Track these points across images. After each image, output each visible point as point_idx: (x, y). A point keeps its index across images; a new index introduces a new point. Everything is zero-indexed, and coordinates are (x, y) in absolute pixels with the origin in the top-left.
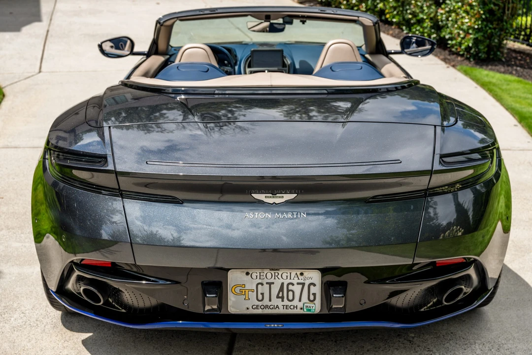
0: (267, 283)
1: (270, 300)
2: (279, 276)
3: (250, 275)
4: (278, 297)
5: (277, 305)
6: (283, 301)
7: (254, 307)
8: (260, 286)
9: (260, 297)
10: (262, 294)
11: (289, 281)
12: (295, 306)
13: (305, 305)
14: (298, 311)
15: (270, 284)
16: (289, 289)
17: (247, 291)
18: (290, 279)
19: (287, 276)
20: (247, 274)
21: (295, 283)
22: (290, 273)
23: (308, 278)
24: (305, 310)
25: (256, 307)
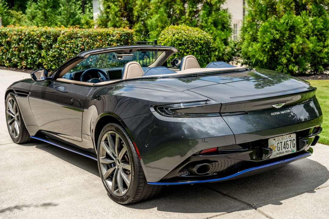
0: (280, 142)
1: (282, 150)
2: (284, 139)
4: (284, 148)
5: (284, 152)
8: (278, 144)
10: (279, 148)
11: (286, 140)
12: (289, 151)
13: (292, 149)
16: (287, 143)
17: (274, 147)
20: (274, 140)
21: (289, 140)
22: (287, 136)
23: (292, 137)
24: (292, 152)
25: (277, 154)
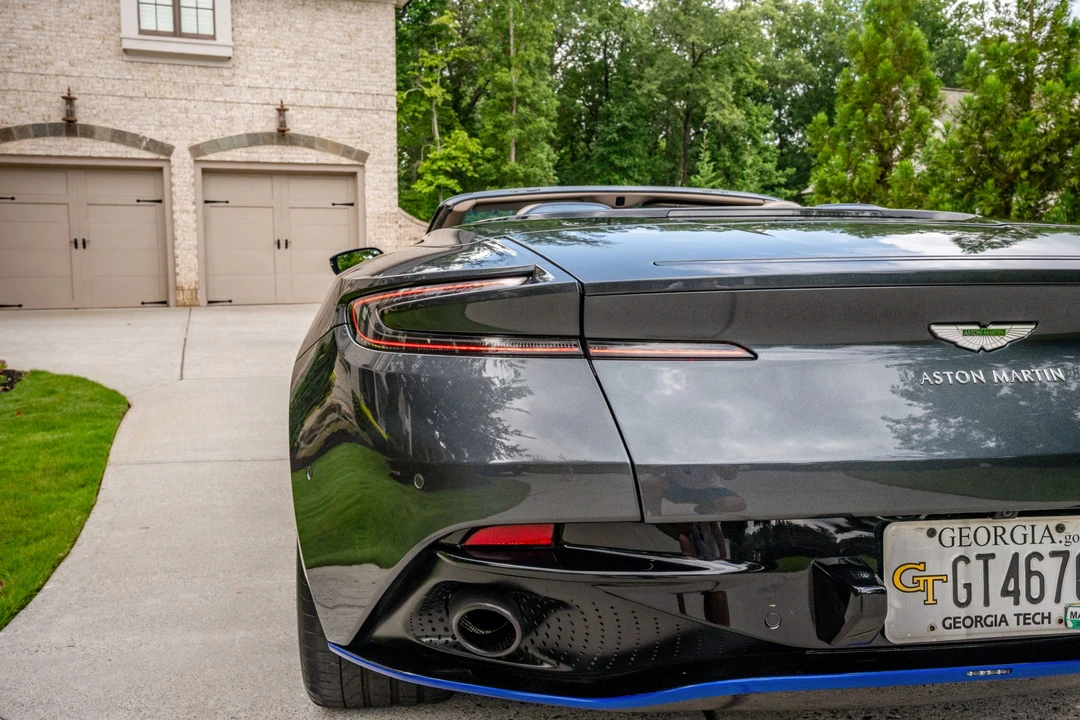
0: (979, 557)
1: (987, 603)
2: (1007, 537)
3: (937, 535)
4: (1005, 592)
5: (1003, 616)
6: (1017, 602)
7: (947, 624)
8: (961, 565)
9: (962, 597)
10: (967, 586)
11: (1028, 549)
12: (1046, 615)
13: (1070, 610)
14: (1051, 629)
15: (986, 558)
16: (1032, 569)
17: (930, 579)
18: (1033, 542)
19: (1025, 535)
20: (931, 533)
21: (1046, 554)
22: (1033, 527)
23: (1076, 539)
24: (1070, 624)
25: (952, 621)
